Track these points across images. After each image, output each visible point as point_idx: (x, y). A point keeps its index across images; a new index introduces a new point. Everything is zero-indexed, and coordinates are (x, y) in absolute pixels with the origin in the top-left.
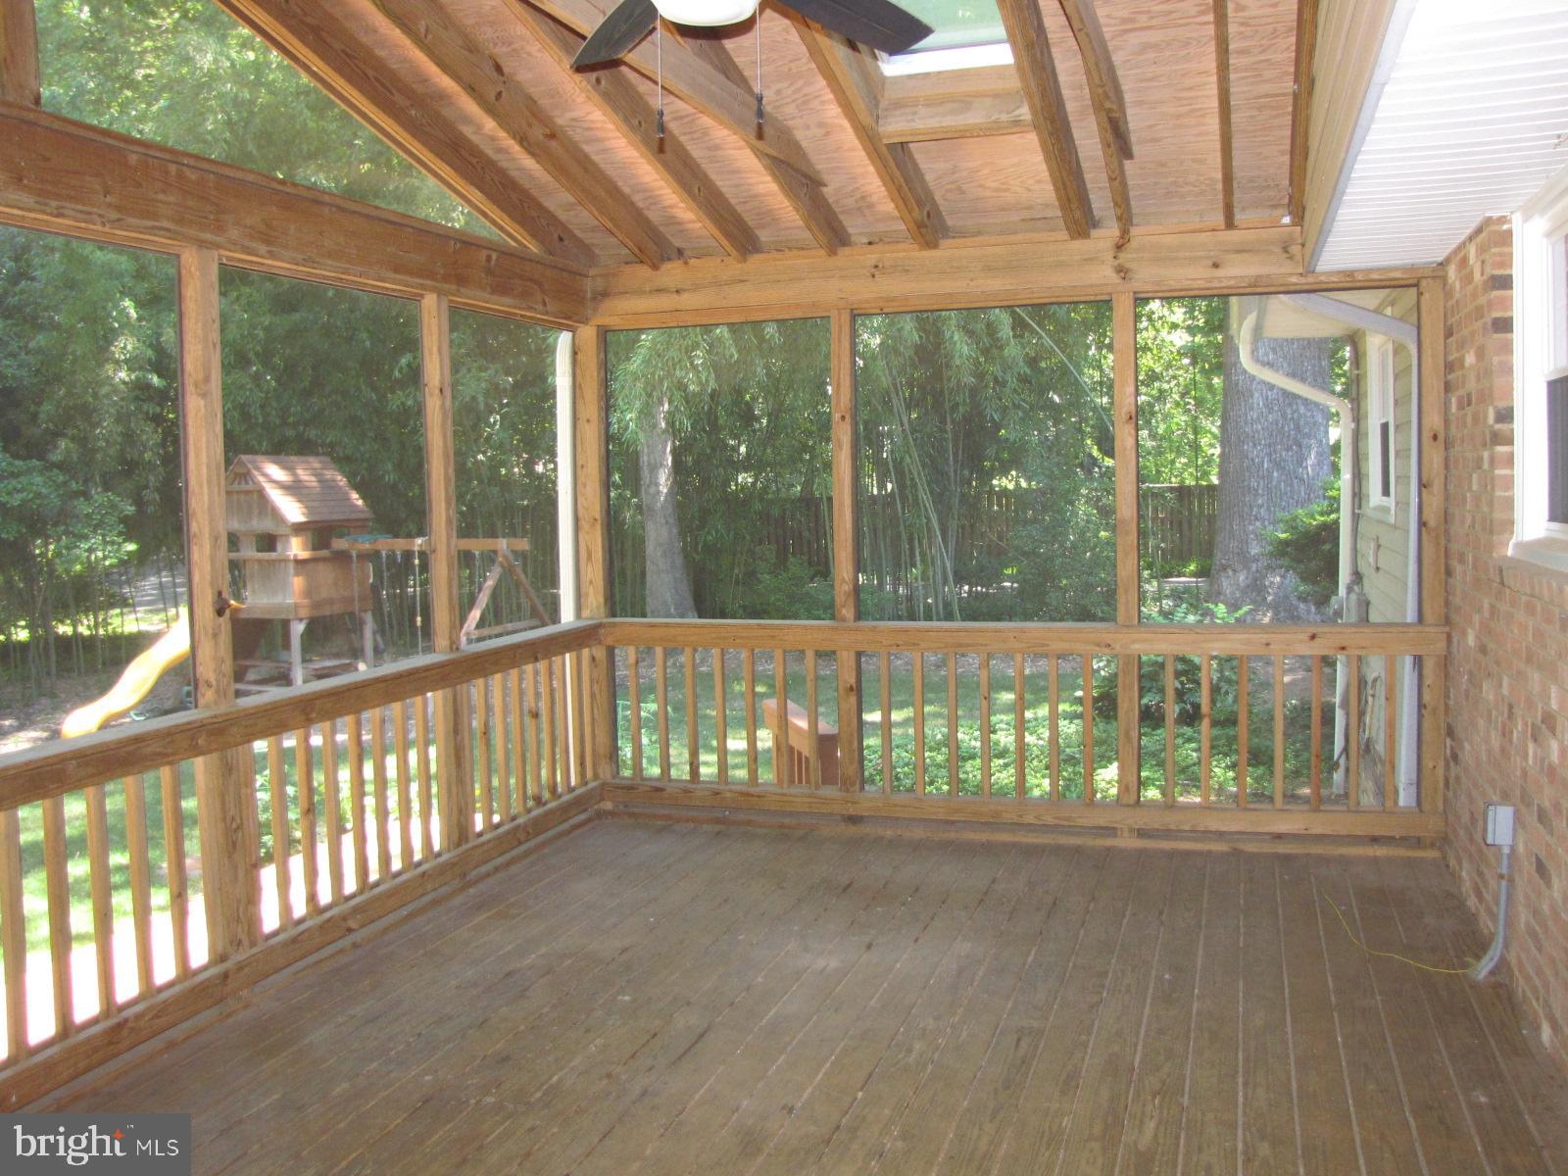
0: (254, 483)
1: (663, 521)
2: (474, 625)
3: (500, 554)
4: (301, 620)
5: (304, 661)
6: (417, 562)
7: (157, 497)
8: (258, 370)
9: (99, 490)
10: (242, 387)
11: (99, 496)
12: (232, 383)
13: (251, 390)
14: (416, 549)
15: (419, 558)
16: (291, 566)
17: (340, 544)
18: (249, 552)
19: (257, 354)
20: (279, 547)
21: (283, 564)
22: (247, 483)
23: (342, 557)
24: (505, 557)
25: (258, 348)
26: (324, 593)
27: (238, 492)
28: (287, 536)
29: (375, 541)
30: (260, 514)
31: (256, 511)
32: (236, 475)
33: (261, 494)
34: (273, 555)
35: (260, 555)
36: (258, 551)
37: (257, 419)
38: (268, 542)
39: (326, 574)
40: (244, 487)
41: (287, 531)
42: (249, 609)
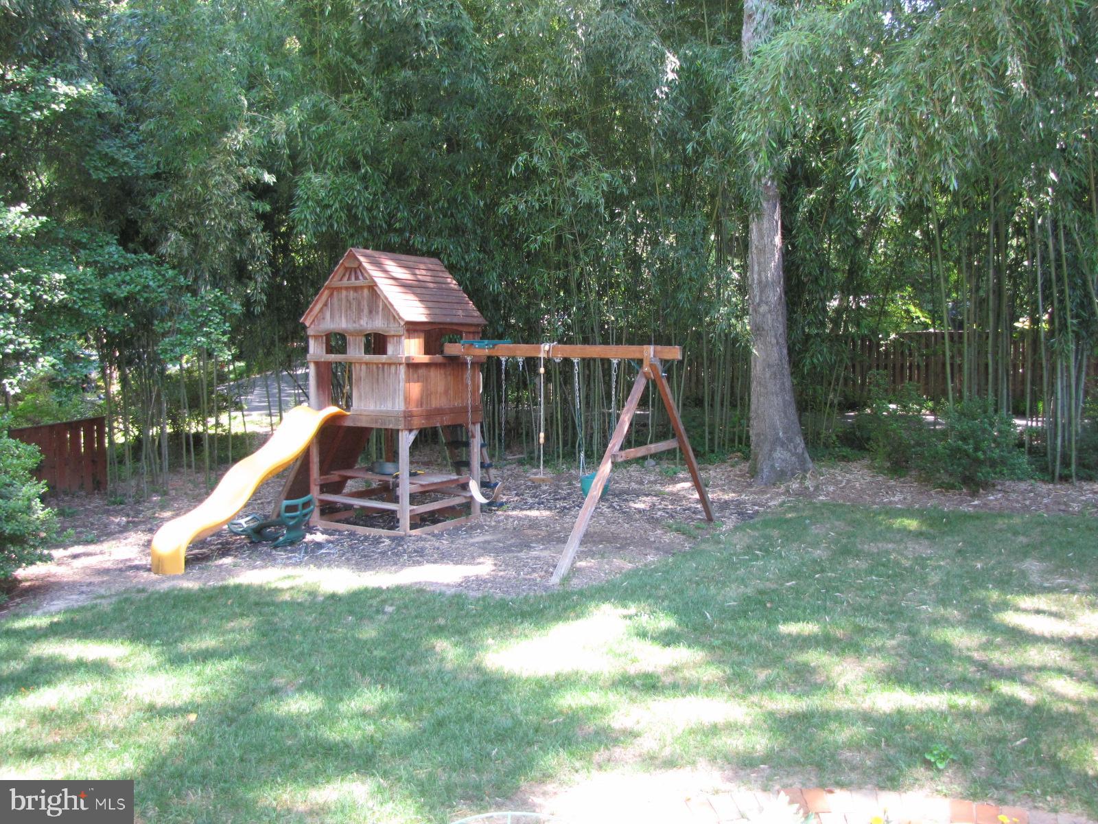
0: (365, 278)
1: (774, 341)
2: (617, 447)
3: (645, 363)
4: (410, 431)
5: (412, 475)
6: (542, 370)
7: (264, 298)
8: (367, 172)
9: (208, 288)
10: (351, 188)
11: (209, 293)
12: (341, 183)
13: (359, 191)
14: (542, 355)
15: (545, 367)
16: (402, 369)
17: (452, 349)
18: (356, 352)
19: (366, 156)
20: (390, 349)
21: (393, 368)
22: (357, 278)
23: (455, 363)
24: (652, 366)
25: (368, 149)
26: (436, 403)
27: (347, 288)
28: (400, 336)
29: (494, 345)
30: (371, 312)
31: (366, 311)
32: (346, 269)
33: (373, 288)
34: (383, 358)
35: (368, 357)
36: (367, 351)
37: (364, 221)
38: (377, 343)
39: (438, 380)
40: (353, 282)
41: (401, 331)
42: (355, 417)
